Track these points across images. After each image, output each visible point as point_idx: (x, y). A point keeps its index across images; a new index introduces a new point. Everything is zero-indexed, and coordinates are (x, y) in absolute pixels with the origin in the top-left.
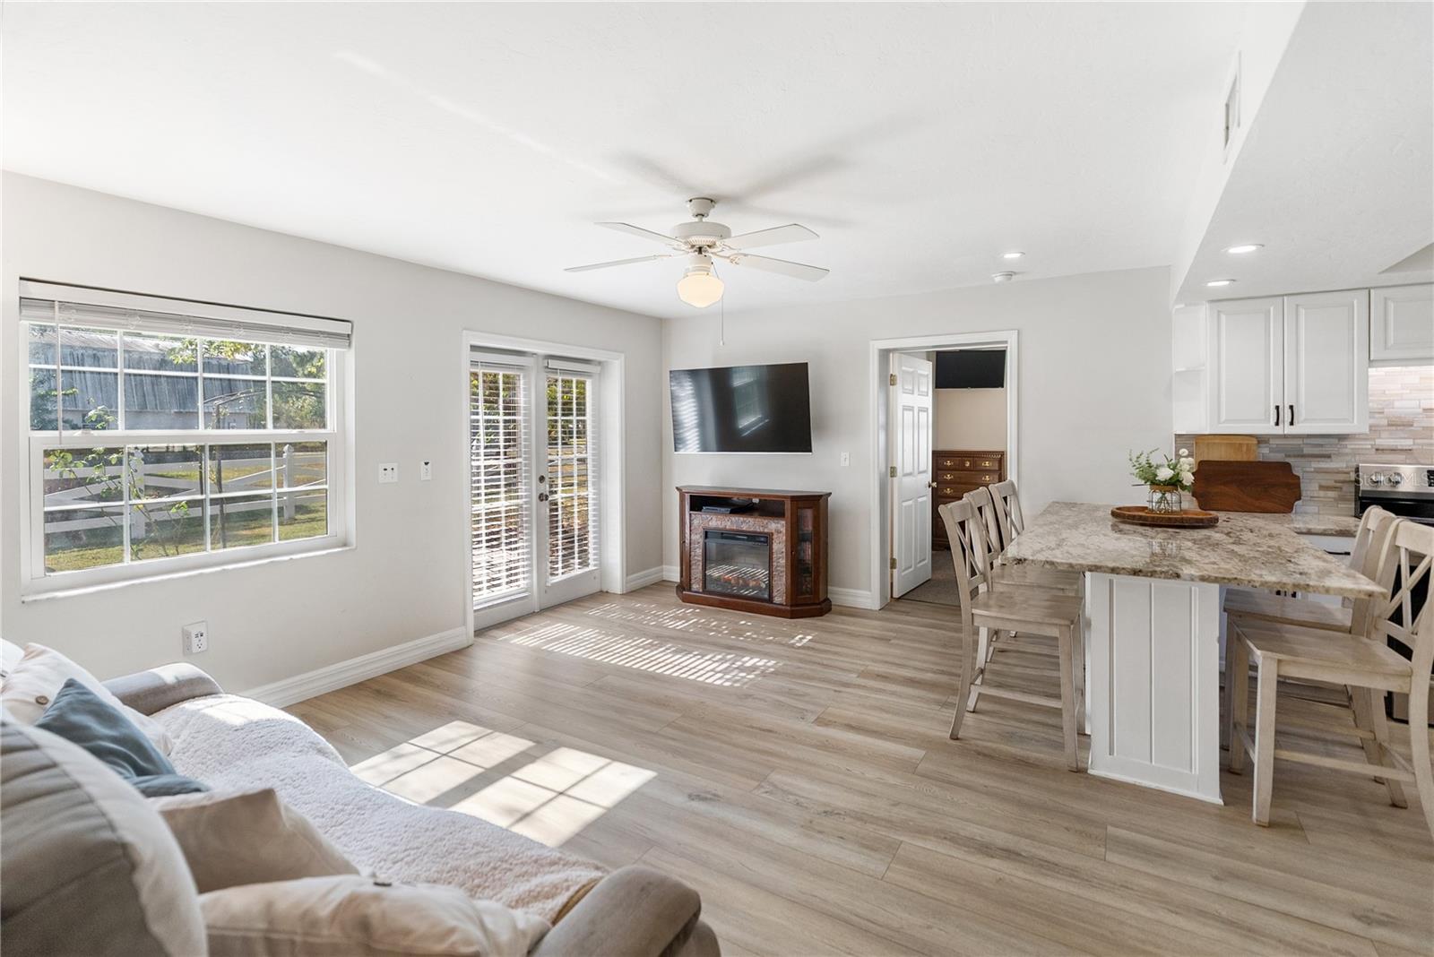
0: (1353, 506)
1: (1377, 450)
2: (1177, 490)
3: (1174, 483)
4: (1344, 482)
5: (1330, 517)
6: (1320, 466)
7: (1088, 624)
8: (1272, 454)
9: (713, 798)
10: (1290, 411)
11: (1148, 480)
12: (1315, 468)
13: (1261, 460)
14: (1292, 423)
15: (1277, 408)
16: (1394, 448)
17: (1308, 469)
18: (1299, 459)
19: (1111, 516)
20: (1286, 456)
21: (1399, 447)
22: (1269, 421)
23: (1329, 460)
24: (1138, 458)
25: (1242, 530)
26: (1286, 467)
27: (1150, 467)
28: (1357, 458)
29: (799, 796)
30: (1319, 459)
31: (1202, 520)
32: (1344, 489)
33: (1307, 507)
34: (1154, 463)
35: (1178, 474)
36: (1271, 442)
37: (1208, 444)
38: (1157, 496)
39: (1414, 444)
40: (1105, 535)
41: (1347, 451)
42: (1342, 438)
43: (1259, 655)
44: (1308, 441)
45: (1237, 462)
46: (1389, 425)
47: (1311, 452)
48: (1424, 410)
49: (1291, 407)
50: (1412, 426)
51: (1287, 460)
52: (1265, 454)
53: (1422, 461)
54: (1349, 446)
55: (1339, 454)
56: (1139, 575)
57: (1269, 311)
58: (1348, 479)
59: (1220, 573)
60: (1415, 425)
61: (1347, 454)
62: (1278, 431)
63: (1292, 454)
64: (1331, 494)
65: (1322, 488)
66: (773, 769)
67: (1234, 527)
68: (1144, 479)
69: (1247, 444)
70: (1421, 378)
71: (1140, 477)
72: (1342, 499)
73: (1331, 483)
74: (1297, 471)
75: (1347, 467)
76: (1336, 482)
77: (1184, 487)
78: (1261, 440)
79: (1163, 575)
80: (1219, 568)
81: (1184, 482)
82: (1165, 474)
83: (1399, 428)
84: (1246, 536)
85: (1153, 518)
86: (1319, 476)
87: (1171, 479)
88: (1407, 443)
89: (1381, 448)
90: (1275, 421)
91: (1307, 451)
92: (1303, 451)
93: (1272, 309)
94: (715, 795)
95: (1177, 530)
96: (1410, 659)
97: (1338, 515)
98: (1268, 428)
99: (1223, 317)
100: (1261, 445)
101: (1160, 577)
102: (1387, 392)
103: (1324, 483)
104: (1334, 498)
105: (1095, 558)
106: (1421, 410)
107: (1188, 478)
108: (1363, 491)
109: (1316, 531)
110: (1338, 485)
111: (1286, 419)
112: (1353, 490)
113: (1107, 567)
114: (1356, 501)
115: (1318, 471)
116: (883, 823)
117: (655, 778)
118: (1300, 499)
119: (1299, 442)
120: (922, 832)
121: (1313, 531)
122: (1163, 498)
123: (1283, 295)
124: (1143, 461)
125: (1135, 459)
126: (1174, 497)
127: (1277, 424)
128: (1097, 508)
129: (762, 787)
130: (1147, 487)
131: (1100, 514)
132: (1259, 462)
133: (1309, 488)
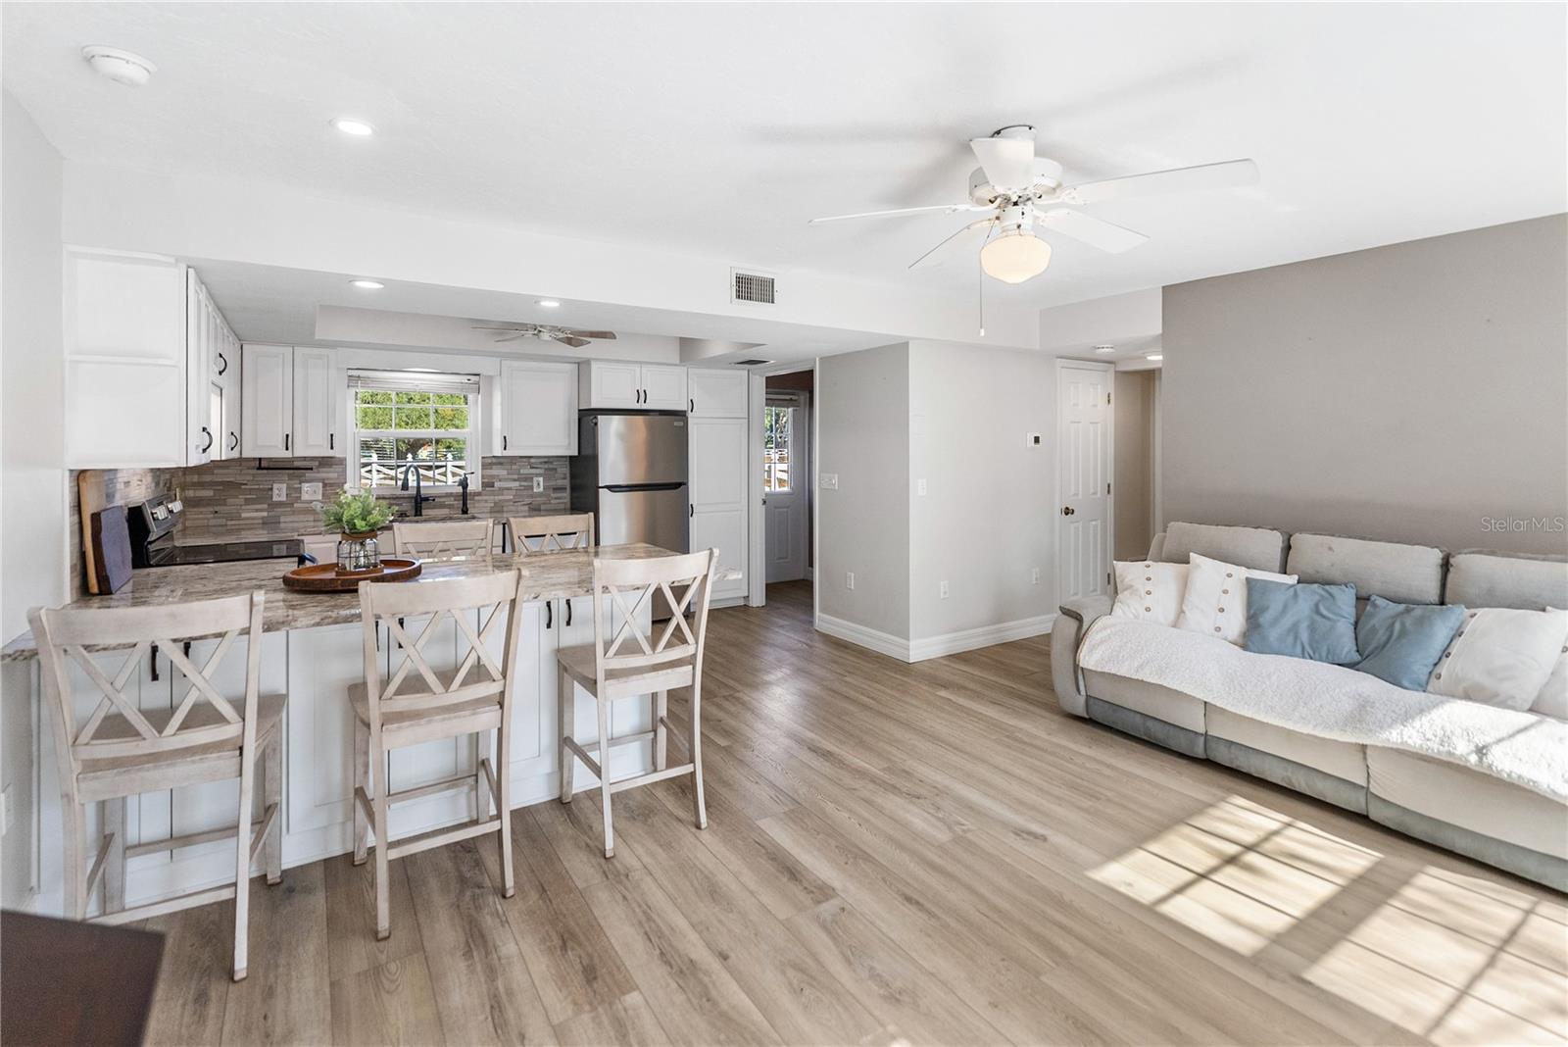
9: (1019, 832)
29: (933, 815)
66: (941, 847)
94: (1019, 835)
116: (878, 781)
117: (1086, 869)
120: (860, 773)
129: (964, 831)
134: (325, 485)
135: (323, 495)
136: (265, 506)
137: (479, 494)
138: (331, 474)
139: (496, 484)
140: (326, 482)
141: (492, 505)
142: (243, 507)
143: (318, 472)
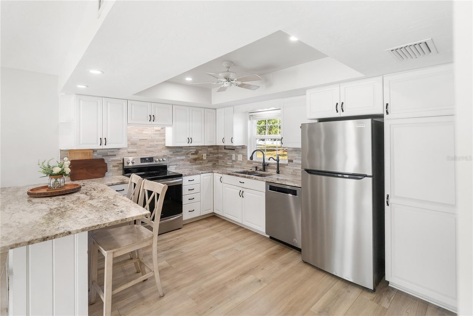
0: (122, 171)
1: (128, 152)
2: (63, 177)
3: (61, 174)
4: (120, 164)
5: (116, 176)
6: (112, 159)
7: (11, 273)
8: (98, 156)
10: (105, 140)
11: (48, 174)
12: (111, 160)
13: (94, 158)
14: (105, 145)
15: (101, 139)
16: (132, 151)
17: (109, 160)
18: (107, 157)
19: (26, 194)
20: (103, 156)
21: (134, 151)
22: (98, 144)
23: (115, 157)
24: (43, 163)
25: (91, 190)
26: (103, 160)
27: (49, 167)
28: (123, 155)
30: (113, 157)
31: (75, 189)
32: (120, 166)
33: (109, 174)
34: (51, 165)
35: (63, 169)
36: (98, 151)
37: (74, 153)
38: (54, 180)
39: (137, 150)
40: (23, 211)
41: (120, 153)
42: (119, 149)
43: (105, 253)
44: (109, 150)
45: (86, 160)
46: (131, 144)
47: (110, 154)
48: (139, 139)
49: (105, 139)
50: (136, 144)
51: (103, 158)
52: (96, 156)
53: (139, 155)
54: (121, 152)
55: (118, 154)
56: (46, 240)
57: (98, 102)
58: (120, 163)
59: (90, 223)
60: (137, 144)
61: (120, 154)
62: (101, 147)
63: (104, 155)
64: (116, 168)
65: (114, 166)
67: (87, 189)
68: (46, 173)
69: (90, 152)
70: (139, 130)
71: (44, 173)
72: (119, 170)
73: (116, 165)
74: (106, 162)
75: (120, 159)
76: (117, 164)
77: (66, 175)
78: (94, 151)
79: (61, 235)
80: (89, 220)
81: (66, 173)
82: (57, 170)
83: (134, 145)
84: (94, 193)
85: (51, 192)
86: (113, 162)
87: (60, 172)
88: (135, 150)
89: (129, 151)
90: (100, 144)
91: (109, 154)
92: (107, 154)
93: (99, 101)
95: (64, 197)
96: (152, 231)
97: (118, 175)
98: (97, 146)
99: (81, 102)
100: (95, 153)
101: (59, 237)
102: (131, 134)
103: (114, 165)
104: (117, 170)
105: (16, 236)
106: (138, 140)
107: (68, 170)
108: (125, 166)
109: (115, 184)
110: (118, 165)
111: (103, 143)
112: (122, 166)
113: (25, 242)
114: (123, 170)
115: (112, 161)
118: (107, 172)
119: (107, 151)
121: (114, 184)
122: (56, 181)
123: (103, 97)
124: (46, 165)
125: (41, 164)
126: (61, 180)
127: (101, 145)
128: (18, 189)
130: (48, 177)
131: (20, 193)
132: (94, 159)
133: (110, 167)
134: (243, 156)
135: (242, 159)
136: (231, 161)
137: (287, 165)
138: (243, 152)
139: (294, 161)
140: (243, 154)
141: (292, 171)
142: (228, 161)
143: (242, 151)
